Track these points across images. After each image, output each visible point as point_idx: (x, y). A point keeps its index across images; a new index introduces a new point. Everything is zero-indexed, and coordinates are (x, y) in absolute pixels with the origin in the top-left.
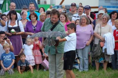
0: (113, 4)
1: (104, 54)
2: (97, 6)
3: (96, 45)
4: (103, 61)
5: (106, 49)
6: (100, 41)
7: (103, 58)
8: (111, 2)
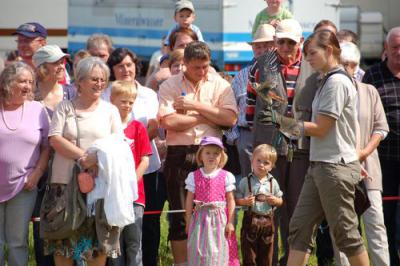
0: (128, 21)
1: (94, 224)
2: (63, 25)
3: (59, 186)
4: (91, 252)
5: (101, 202)
6: (77, 171)
7: (90, 240)
8: (118, 11)
